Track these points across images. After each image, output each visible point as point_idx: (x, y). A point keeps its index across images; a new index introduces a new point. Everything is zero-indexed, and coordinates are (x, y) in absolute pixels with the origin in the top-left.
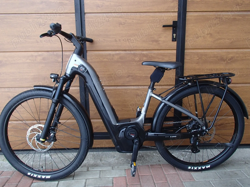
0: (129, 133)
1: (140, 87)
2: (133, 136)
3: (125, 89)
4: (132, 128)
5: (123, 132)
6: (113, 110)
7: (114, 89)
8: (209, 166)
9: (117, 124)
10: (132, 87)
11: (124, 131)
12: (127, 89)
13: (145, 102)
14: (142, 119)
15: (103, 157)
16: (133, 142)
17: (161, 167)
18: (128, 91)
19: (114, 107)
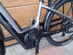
0: (31, 37)
1: (29, 6)
2: (34, 38)
3: (21, 8)
4: (33, 32)
5: (26, 37)
6: (16, 22)
7: (14, 9)
8: (71, 40)
9: (22, 32)
10: (25, 6)
11: (28, 36)
12: (22, 8)
13: (38, 12)
14: (38, 25)
15: (16, 49)
16: (35, 42)
17: (49, 47)
18: (23, 9)
19: (16, 20)
